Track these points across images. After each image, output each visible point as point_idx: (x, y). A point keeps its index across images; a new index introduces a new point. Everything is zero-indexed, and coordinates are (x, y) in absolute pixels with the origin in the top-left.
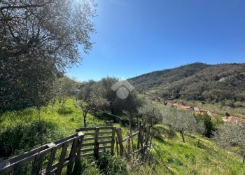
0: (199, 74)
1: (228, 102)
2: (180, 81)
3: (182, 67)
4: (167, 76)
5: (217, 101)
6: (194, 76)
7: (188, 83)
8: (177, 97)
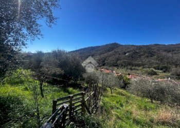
0: (116, 50)
1: (129, 67)
2: (105, 54)
3: (107, 45)
4: (97, 51)
5: (125, 67)
6: (113, 51)
7: (110, 56)
8: (104, 65)
